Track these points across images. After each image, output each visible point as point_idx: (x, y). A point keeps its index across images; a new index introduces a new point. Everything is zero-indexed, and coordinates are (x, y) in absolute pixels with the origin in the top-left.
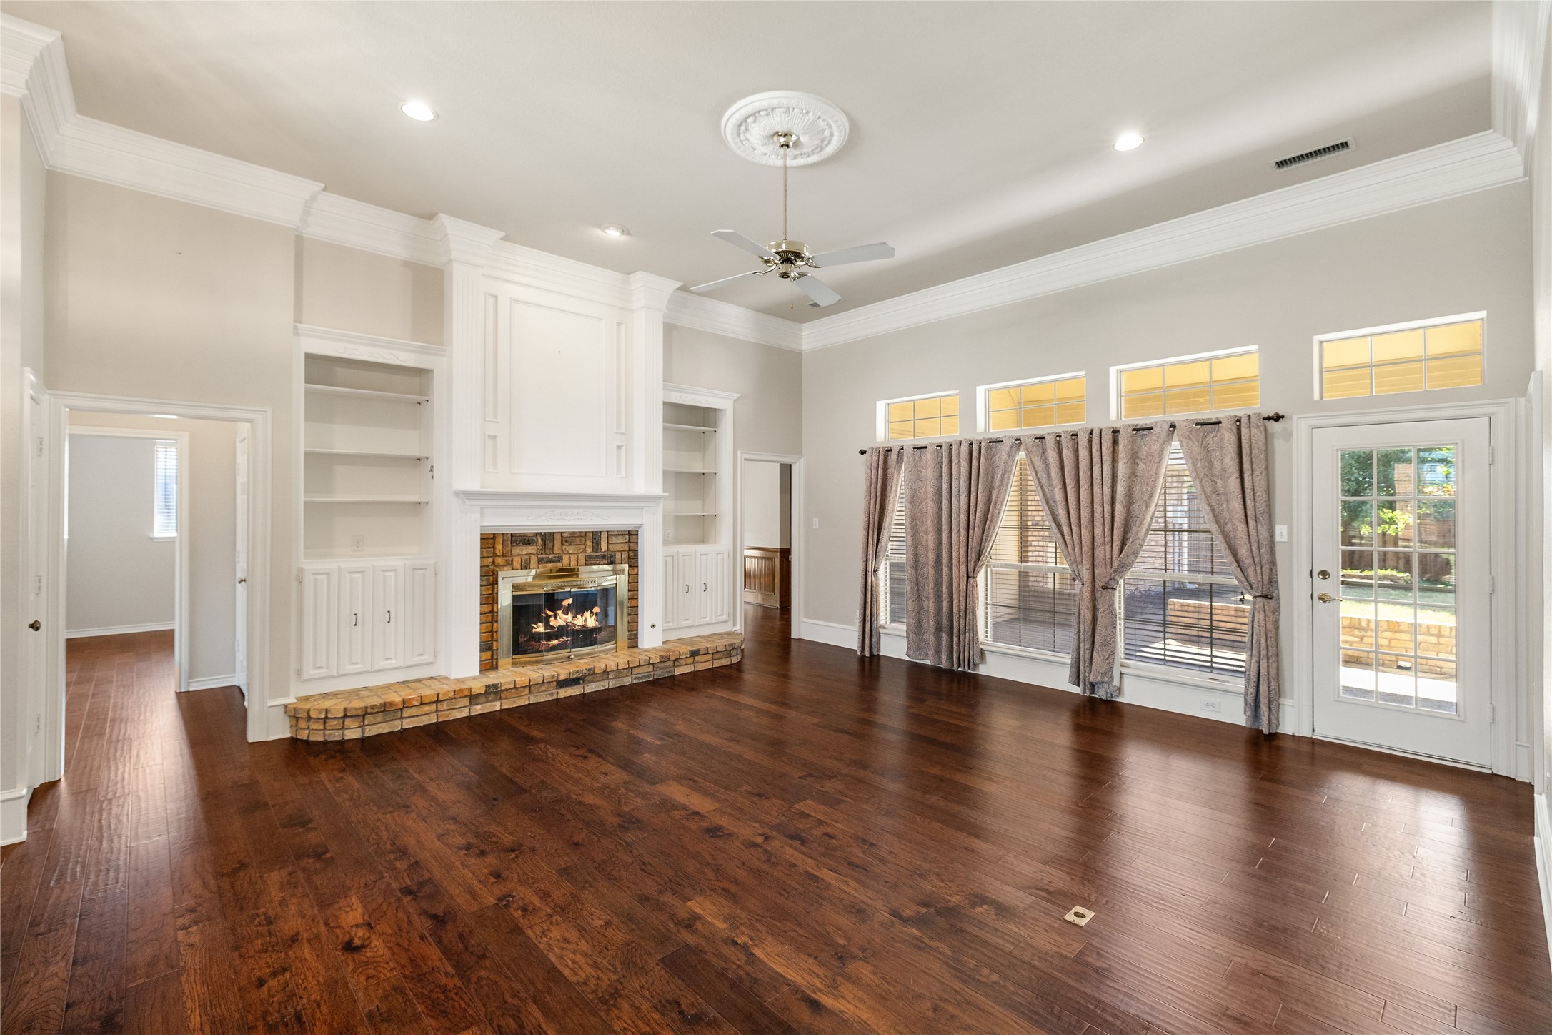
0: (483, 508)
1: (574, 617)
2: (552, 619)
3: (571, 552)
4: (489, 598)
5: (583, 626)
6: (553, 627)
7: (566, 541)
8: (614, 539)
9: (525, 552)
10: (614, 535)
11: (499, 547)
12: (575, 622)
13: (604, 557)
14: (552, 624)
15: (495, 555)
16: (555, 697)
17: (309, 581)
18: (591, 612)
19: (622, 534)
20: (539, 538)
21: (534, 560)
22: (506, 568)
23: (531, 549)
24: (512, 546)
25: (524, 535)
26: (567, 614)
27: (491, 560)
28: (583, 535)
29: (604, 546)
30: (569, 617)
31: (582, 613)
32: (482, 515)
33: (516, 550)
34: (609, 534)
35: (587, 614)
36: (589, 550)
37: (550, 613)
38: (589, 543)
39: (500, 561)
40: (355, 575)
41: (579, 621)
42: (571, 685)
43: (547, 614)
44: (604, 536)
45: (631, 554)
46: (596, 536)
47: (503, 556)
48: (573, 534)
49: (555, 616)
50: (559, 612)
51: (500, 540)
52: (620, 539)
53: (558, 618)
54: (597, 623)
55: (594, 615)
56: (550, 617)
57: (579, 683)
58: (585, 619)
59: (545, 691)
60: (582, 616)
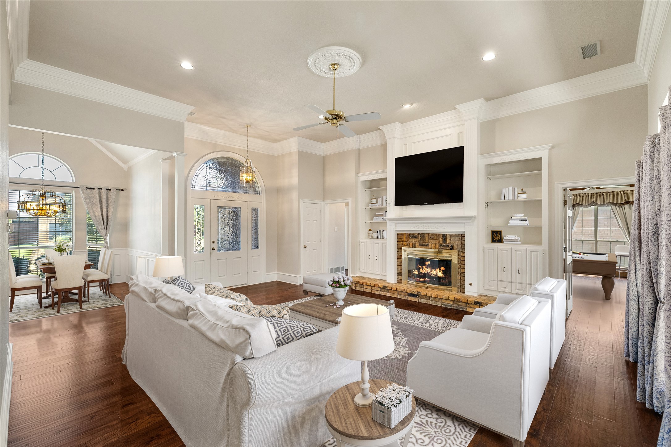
0: (396, 223)
1: (431, 270)
2: (421, 269)
3: (433, 242)
4: (399, 257)
5: (436, 275)
6: (421, 273)
7: (431, 238)
8: (452, 238)
9: (414, 241)
10: (453, 236)
11: (405, 238)
12: (432, 273)
13: (448, 246)
14: (421, 271)
15: (403, 241)
18: (440, 269)
19: (458, 236)
20: (419, 236)
21: (417, 244)
22: (407, 246)
23: (416, 240)
24: (410, 238)
25: (413, 234)
26: (428, 268)
27: (402, 243)
28: (437, 236)
29: (448, 241)
30: (429, 270)
31: (435, 269)
32: (398, 226)
33: (411, 240)
34: (451, 236)
35: (438, 270)
36: (441, 242)
38: (441, 239)
39: (405, 243)
41: (434, 272)
43: (419, 267)
44: (448, 236)
45: (461, 246)
46: (444, 236)
47: (406, 242)
48: (433, 235)
49: (423, 269)
50: (424, 267)
51: (404, 235)
52: (457, 238)
53: (424, 269)
54: (443, 275)
55: (441, 271)
56: (420, 268)
57: (417, 297)
58: (437, 272)
59: (403, 295)
60: (435, 270)
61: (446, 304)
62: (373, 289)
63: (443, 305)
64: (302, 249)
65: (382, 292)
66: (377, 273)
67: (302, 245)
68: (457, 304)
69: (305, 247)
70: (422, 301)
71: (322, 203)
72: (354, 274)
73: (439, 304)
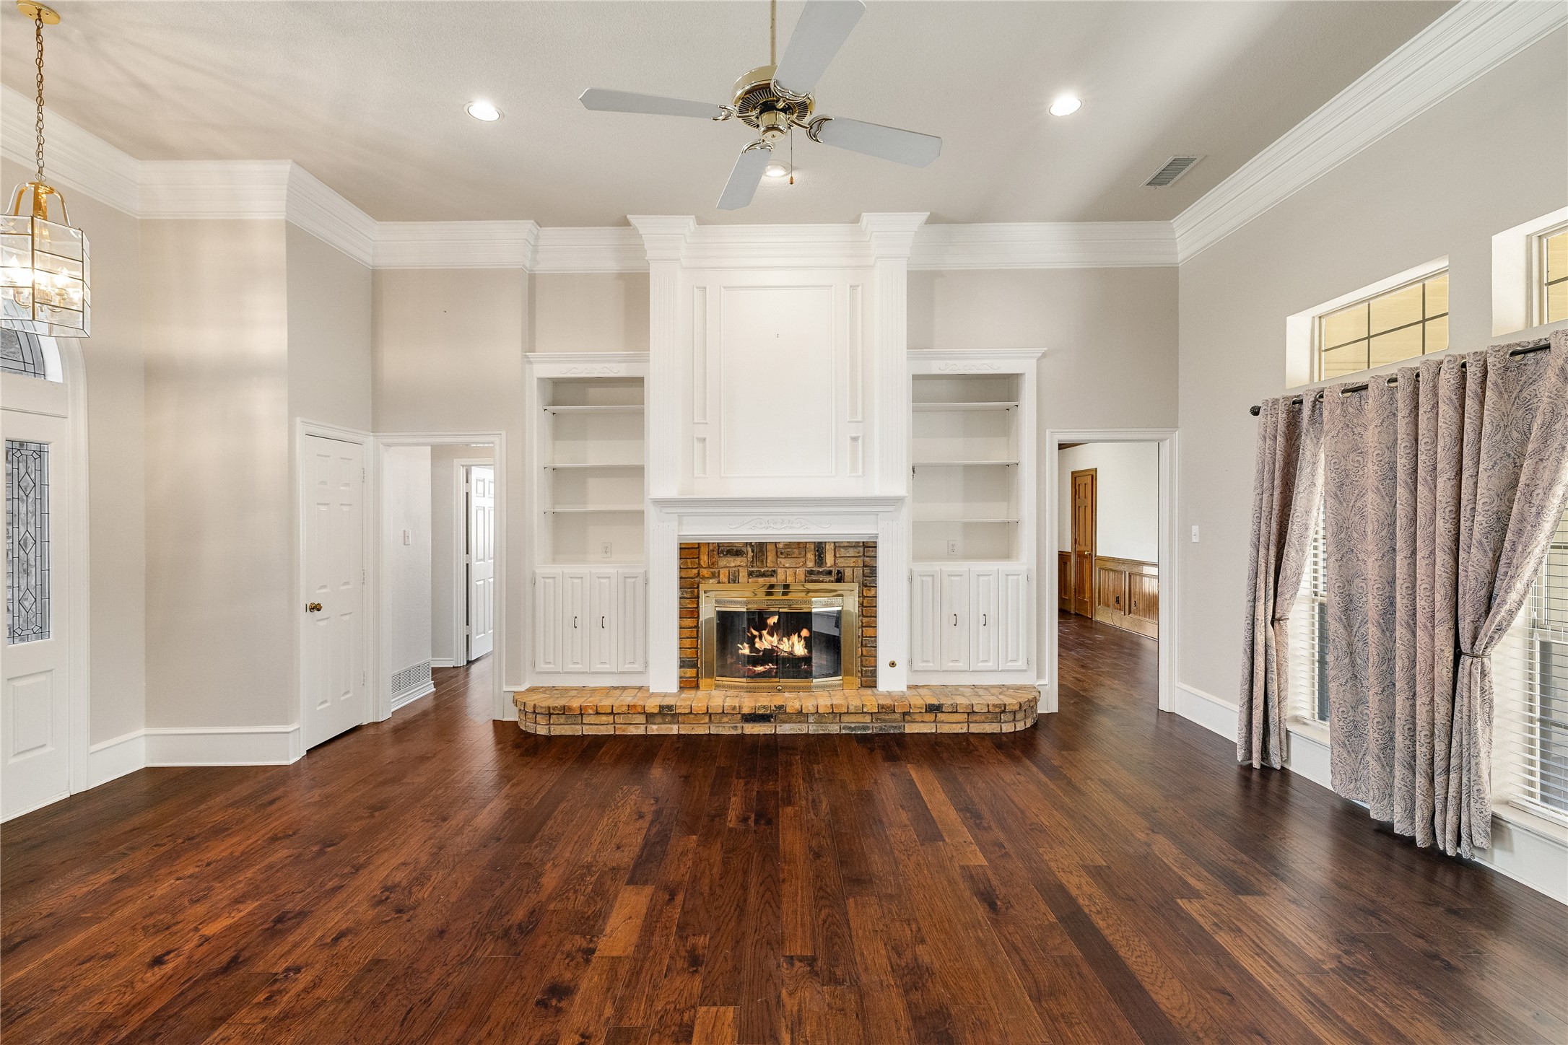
0: (680, 516)
1: (780, 640)
2: (757, 640)
3: (787, 565)
4: (689, 611)
5: (790, 653)
6: (758, 651)
7: (782, 553)
8: (842, 552)
9: (733, 564)
10: (844, 547)
11: (704, 558)
12: (781, 647)
13: (830, 573)
14: (757, 646)
15: (699, 566)
16: (739, 732)
17: (540, 582)
18: (799, 636)
19: (855, 545)
20: (750, 549)
21: (743, 574)
22: (711, 581)
23: (738, 561)
24: (720, 557)
25: (731, 544)
26: (772, 636)
27: (696, 571)
28: (801, 546)
29: (829, 560)
30: (775, 639)
31: (788, 636)
32: (680, 523)
33: (723, 561)
34: (837, 546)
35: (795, 638)
36: (810, 564)
37: (755, 633)
38: (810, 556)
39: (705, 572)
40: (575, 581)
41: (785, 646)
42: (759, 721)
43: (752, 634)
44: (829, 548)
45: (867, 571)
46: (820, 548)
47: (709, 567)
48: (789, 545)
49: (761, 637)
50: (765, 632)
51: (704, 550)
52: (851, 552)
53: (763, 640)
54: (806, 650)
55: (803, 641)
56: (755, 637)
57: (770, 721)
58: (793, 644)
59: (727, 723)
60: (789, 640)
61: (853, 725)
62: (621, 721)
63: (844, 728)
64: (304, 617)
65: (655, 727)
66: (606, 668)
67: (305, 599)
68: (885, 721)
69: (316, 608)
70: (785, 729)
71: (370, 440)
72: (519, 684)
73: (834, 729)
